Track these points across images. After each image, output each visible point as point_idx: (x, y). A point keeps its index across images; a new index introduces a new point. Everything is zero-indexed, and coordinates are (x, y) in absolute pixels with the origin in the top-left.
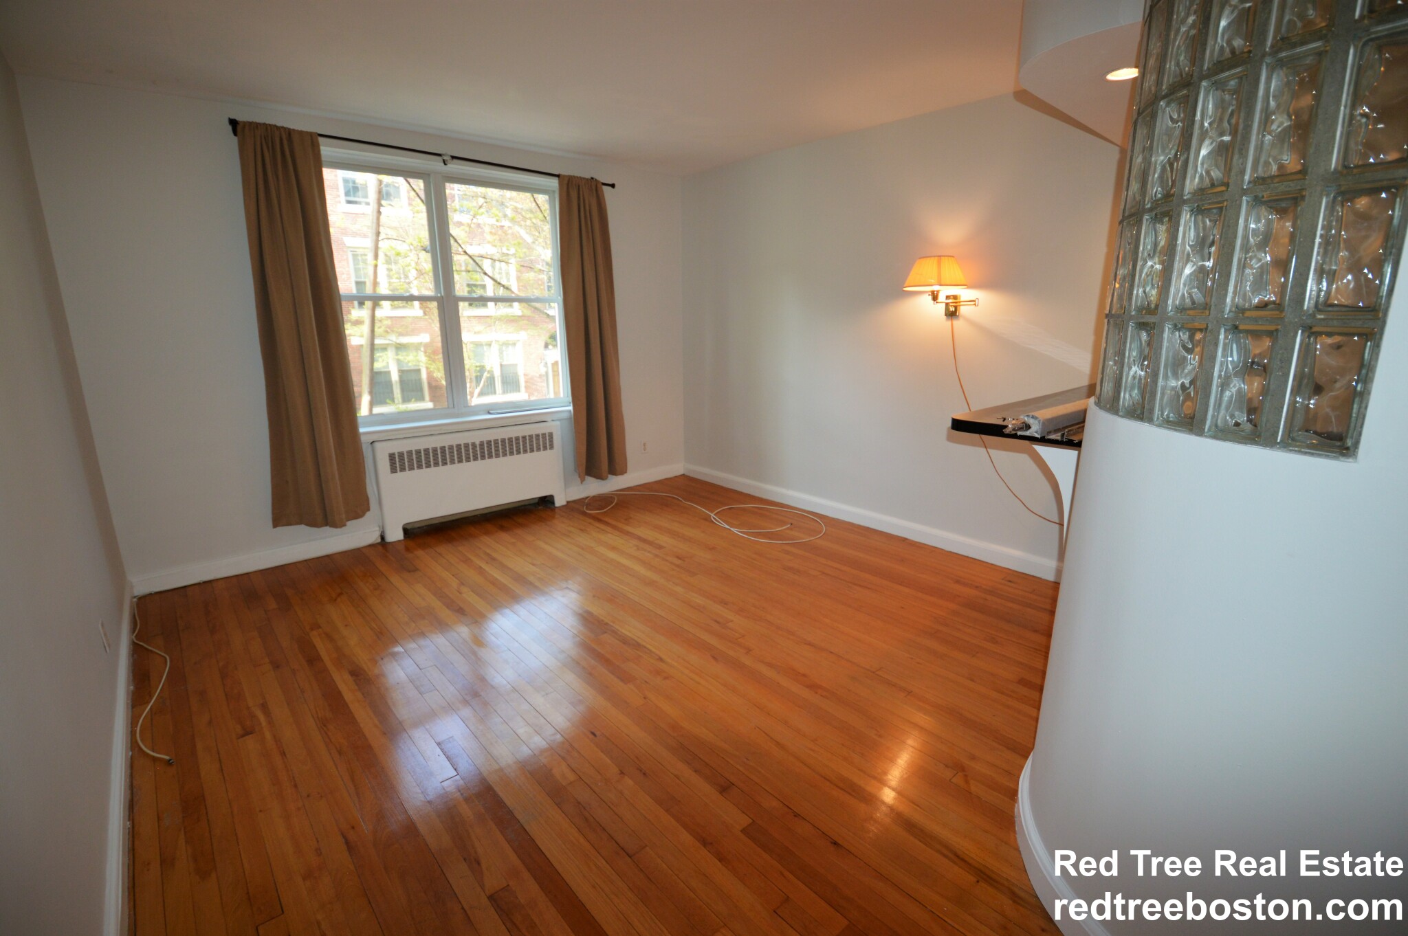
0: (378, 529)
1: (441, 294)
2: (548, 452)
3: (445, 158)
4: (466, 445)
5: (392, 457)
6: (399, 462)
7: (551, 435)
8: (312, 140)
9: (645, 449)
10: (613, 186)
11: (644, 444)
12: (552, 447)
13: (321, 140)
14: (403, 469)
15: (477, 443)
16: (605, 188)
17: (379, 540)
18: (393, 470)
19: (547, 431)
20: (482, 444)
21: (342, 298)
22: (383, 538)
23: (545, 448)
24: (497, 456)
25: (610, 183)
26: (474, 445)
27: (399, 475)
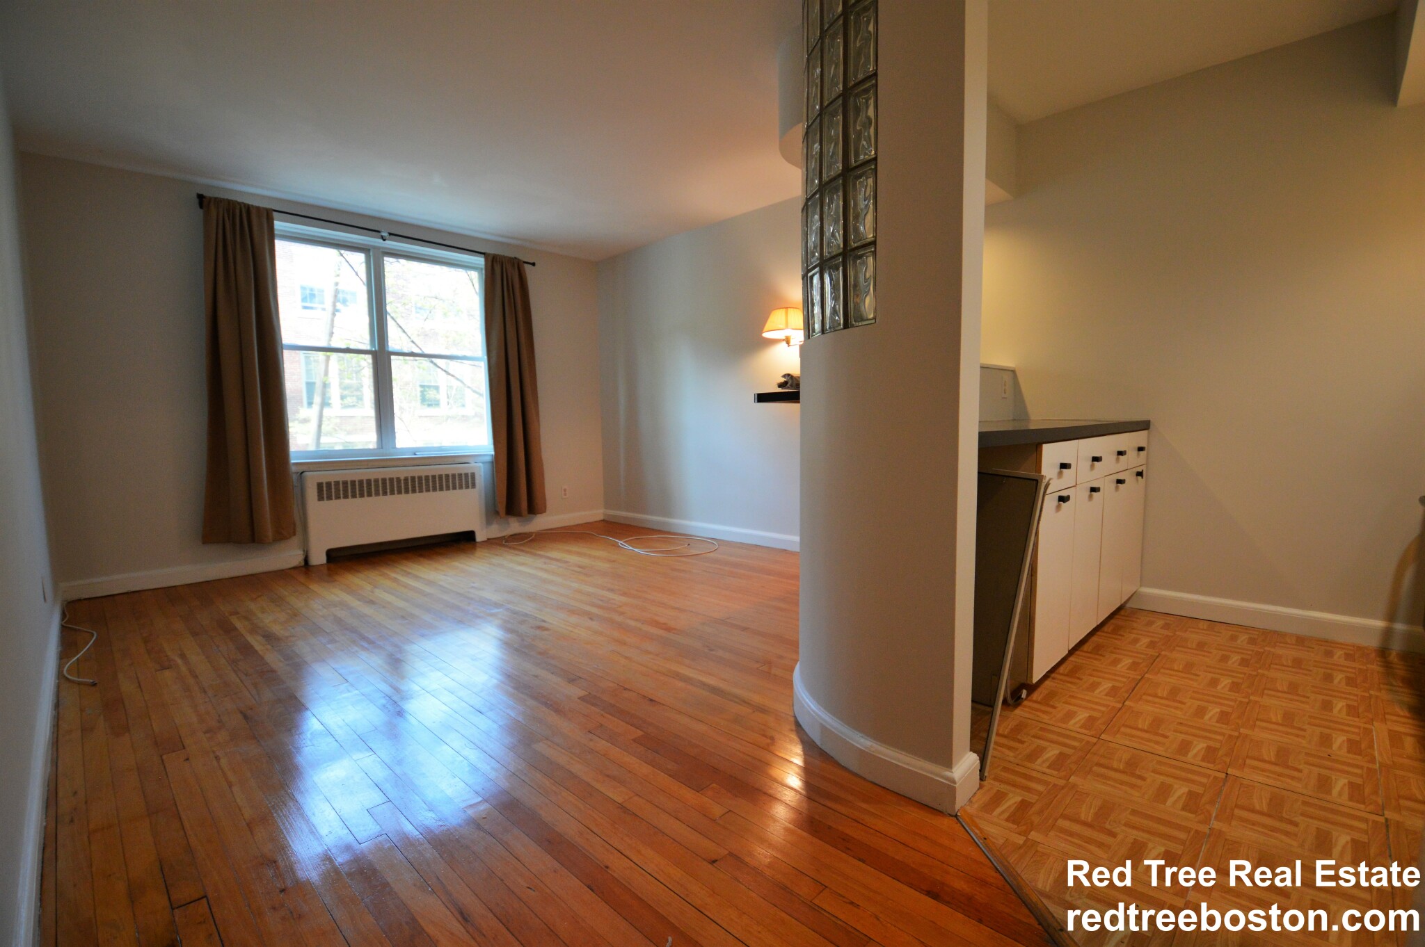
0: (302, 553)
1: (375, 348)
2: (470, 490)
3: (383, 234)
4: (391, 480)
5: (320, 486)
6: (327, 491)
7: (473, 475)
8: (267, 216)
9: (565, 495)
10: (534, 264)
11: (565, 490)
12: (474, 486)
13: (275, 214)
14: (329, 498)
15: (402, 478)
16: (526, 265)
17: (303, 564)
18: (320, 498)
19: (469, 472)
20: (406, 479)
21: (284, 347)
22: (306, 560)
23: (467, 487)
24: (421, 491)
25: (532, 262)
26: (398, 480)
27: (326, 503)
